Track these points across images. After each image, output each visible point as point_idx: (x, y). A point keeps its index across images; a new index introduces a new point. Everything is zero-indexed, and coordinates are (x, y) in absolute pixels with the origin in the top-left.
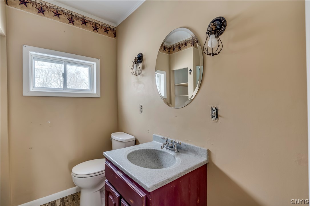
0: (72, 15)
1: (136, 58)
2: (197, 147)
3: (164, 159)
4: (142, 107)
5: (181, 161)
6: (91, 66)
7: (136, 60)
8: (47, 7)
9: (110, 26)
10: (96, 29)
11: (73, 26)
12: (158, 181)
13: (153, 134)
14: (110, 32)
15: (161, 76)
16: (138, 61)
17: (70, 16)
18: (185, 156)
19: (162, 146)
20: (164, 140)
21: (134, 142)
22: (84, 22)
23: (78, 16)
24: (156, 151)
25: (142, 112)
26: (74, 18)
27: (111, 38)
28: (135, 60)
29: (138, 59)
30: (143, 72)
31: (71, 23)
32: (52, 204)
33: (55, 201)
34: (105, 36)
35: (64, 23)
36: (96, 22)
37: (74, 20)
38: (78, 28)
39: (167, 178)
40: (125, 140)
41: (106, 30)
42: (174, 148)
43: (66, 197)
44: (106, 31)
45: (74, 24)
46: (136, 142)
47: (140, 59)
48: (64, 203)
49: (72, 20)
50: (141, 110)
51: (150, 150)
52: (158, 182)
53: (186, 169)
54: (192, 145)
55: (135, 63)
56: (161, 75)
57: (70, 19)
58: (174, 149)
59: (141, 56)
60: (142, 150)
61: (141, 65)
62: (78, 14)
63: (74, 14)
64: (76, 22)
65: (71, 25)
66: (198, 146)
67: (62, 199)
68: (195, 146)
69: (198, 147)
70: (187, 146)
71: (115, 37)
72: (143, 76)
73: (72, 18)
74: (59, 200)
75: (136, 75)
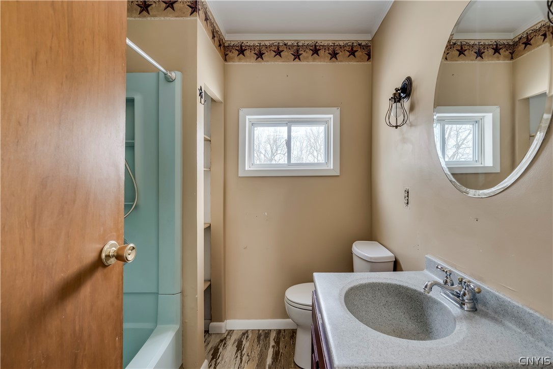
0: (298, 46)
1: (397, 91)
2: (531, 311)
3: (436, 321)
4: (408, 192)
5: (461, 338)
6: (326, 122)
7: (397, 95)
8: (266, 47)
9: (360, 42)
10: (334, 55)
11: (300, 63)
12: (364, 361)
13: (427, 254)
14: (360, 53)
15: (485, 118)
16: (402, 94)
17: (295, 48)
18: (486, 328)
19: (426, 287)
20: (443, 272)
21: (392, 265)
22: (315, 50)
23: (306, 43)
24: (419, 295)
25: (408, 203)
26: (301, 49)
27: (361, 63)
28: (395, 94)
29: (401, 92)
30: (412, 117)
31: (297, 59)
32: (266, 333)
33: (271, 330)
34: (351, 63)
35: (287, 63)
36: (334, 44)
37: (300, 52)
38: (306, 63)
39: (391, 365)
40: (371, 258)
41: (352, 51)
42: (462, 298)
43: (284, 330)
44: (352, 53)
45: (301, 59)
46: (396, 266)
47: (406, 90)
48: (280, 339)
49: (298, 53)
50: (406, 199)
51: (407, 289)
52: (362, 365)
53: (462, 363)
54: (517, 304)
55: (395, 102)
56: (484, 116)
57: (295, 54)
58: (463, 300)
59: (407, 85)
60: (388, 284)
61: (406, 103)
62: (307, 41)
63: (300, 44)
64: (304, 54)
65: (297, 62)
66: (536, 311)
67: (279, 332)
68: (528, 310)
69: (537, 314)
70: (503, 301)
71: (369, 59)
72: (411, 125)
73: (298, 51)
74: (275, 330)
75: (396, 127)
